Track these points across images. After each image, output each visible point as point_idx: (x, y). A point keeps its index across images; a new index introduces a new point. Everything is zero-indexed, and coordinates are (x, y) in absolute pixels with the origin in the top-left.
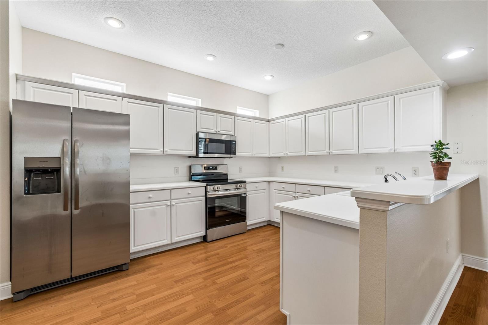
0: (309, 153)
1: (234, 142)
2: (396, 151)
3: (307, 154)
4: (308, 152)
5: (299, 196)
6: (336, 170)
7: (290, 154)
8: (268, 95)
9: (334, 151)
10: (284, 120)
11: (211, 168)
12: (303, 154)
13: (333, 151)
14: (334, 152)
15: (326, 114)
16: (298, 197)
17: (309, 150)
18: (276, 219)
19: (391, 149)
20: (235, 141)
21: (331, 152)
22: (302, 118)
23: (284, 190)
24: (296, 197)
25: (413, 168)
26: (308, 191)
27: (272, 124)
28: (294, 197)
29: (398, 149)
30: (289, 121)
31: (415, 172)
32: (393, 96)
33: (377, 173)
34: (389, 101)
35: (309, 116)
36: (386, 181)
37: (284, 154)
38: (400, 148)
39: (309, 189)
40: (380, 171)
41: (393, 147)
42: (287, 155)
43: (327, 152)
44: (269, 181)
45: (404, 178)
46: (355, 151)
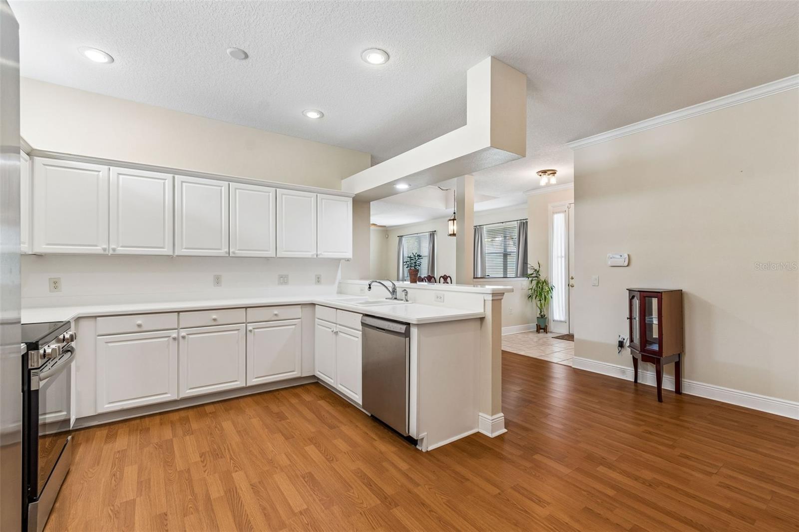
0: (181, 251)
2: (318, 257)
3: (176, 254)
4: (182, 248)
6: (218, 281)
7: (121, 250)
9: (238, 252)
10: (105, 168)
12: (167, 251)
15: (223, 188)
16: (186, 336)
17: (184, 246)
18: (107, 406)
19: (313, 255)
21: (234, 253)
22: (165, 179)
23: (140, 329)
24: (181, 338)
25: (316, 275)
26: (213, 321)
27: (44, 165)
28: (174, 339)
29: (321, 254)
30: (121, 177)
31: (318, 280)
32: (316, 194)
33: (280, 283)
34: (311, 198)
35: (183, 180)
36: (370, 288)
37: (105, 250)
38: (323, 253)
39: (214, 317)
40: (283, 280)
41: (315, 252)
42: (111, 252)
43: (226, 253)
44: (79, 317)
45: (393, 284)
46: (271, 253)
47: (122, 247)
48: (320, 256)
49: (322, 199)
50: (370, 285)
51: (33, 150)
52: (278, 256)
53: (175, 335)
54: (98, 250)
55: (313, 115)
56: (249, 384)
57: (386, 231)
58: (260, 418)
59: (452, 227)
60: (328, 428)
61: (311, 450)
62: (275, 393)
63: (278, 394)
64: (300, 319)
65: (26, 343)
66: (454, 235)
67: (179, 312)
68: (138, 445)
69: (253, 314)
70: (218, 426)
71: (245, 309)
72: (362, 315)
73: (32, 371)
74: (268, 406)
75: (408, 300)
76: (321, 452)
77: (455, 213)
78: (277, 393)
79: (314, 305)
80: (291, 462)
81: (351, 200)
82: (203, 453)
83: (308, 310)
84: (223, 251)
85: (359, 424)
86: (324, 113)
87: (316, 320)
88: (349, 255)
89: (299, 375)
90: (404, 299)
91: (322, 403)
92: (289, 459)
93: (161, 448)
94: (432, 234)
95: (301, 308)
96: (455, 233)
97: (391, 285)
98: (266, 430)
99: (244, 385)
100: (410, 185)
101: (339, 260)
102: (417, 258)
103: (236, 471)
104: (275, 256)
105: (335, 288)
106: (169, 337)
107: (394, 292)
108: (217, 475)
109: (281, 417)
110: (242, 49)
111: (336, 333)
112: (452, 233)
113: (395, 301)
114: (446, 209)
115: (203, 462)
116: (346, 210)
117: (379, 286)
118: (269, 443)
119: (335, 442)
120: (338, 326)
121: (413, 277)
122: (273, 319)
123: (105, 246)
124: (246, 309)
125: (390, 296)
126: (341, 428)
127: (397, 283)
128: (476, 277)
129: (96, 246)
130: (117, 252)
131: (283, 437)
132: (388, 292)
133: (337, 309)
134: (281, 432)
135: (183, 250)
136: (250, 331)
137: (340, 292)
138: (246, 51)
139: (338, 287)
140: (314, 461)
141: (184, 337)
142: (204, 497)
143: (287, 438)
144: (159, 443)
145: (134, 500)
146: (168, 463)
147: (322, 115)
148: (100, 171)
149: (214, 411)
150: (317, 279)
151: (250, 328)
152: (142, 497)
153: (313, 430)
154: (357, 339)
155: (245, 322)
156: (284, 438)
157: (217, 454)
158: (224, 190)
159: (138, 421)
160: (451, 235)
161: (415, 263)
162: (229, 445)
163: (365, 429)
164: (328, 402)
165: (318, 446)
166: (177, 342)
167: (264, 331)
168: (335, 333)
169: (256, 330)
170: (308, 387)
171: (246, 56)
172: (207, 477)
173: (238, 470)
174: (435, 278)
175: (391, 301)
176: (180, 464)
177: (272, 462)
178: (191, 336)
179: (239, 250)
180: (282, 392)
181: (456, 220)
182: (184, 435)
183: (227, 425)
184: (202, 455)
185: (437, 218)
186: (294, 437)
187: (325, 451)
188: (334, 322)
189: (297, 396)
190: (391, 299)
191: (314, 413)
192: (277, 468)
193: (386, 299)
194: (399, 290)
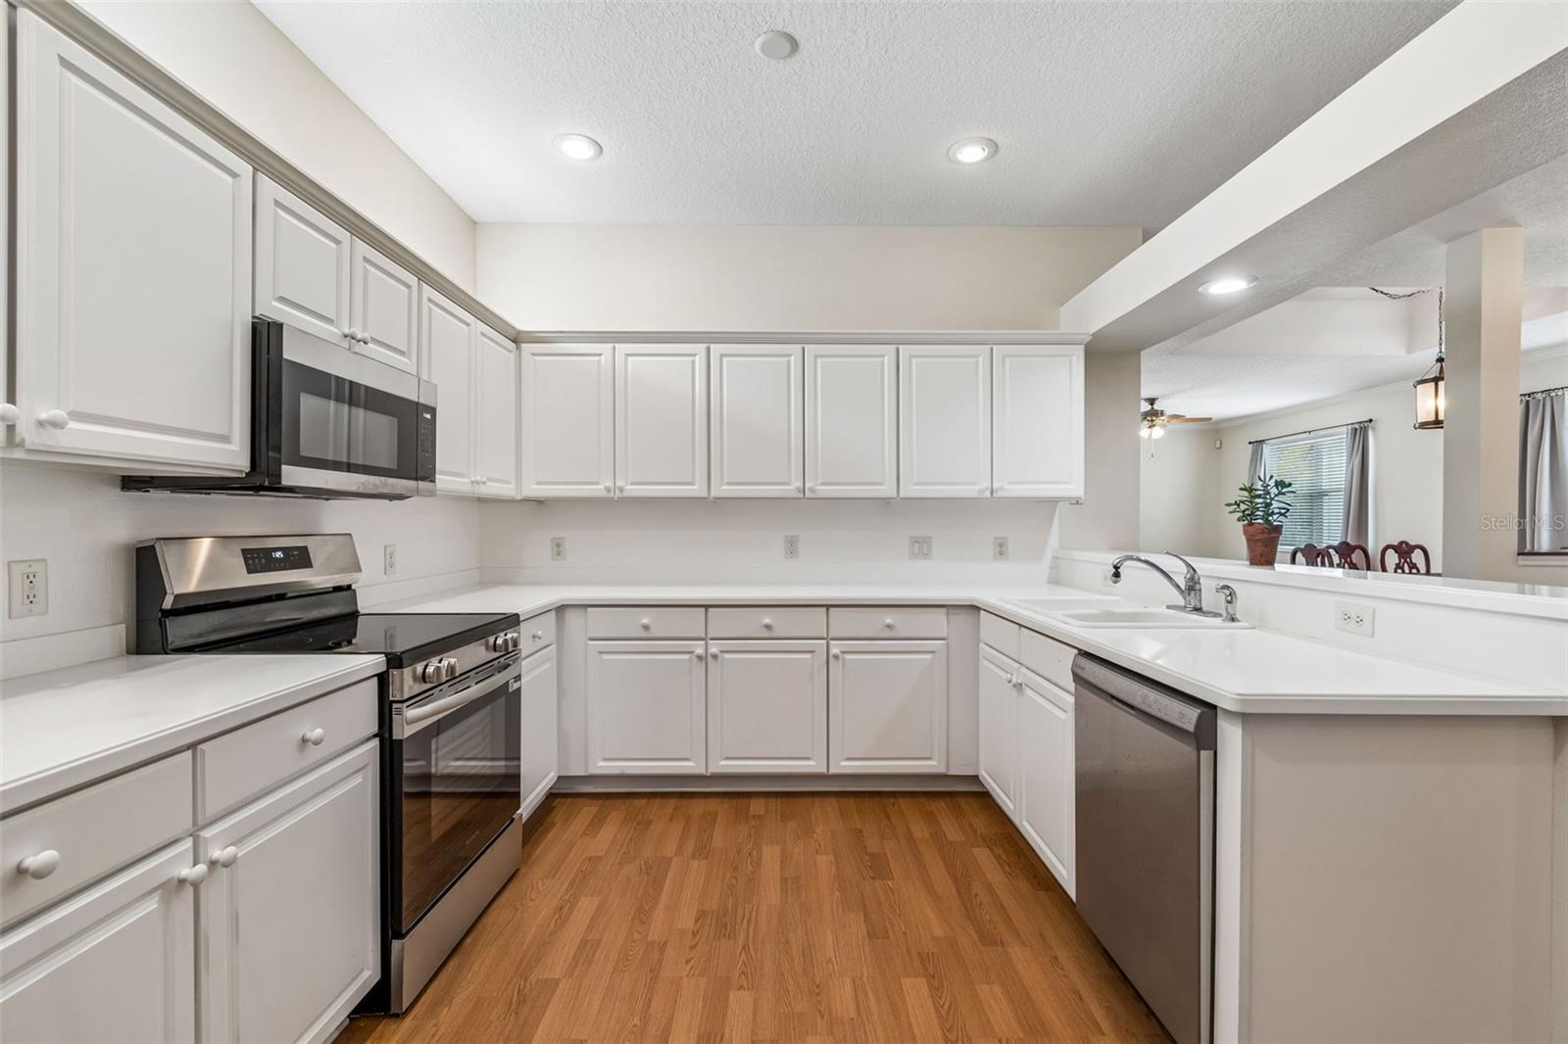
0: (721, 490)
1: (428, 416)
2: (995, 495)
3: (713, 494)
4: (722, 485)
5: (722, 652)
6: (792, 547)
7: (632, 490)
8: (475, 223)
9: (822, 487)
10: (602, 348)
11: (279, 554)
12: (697, 489)
13: (819, 488)
14: (822, 490)
15: (793, 359)
16: (719, 654)
17: (726, 480)
18: (601, 764)
19: (981, 491)
20: (433, 411)
21: (812, 490)
22: (695, 355)
23: (646, 634)
24: (710, 658)
25: (996, 538)
26: (765, 629)
27: (533, 354)
28: (699, 657)
29: (1001, 488)
30: (630, 359)
31: (1001, 550)
32: (989, 347)
33: (914, 556)
34: (978, 356)
35: (724, 353)
36: (1117, 575)
37: (608, 490)
38: (1006, 486)
39: (767, 621)
40: (921, 547)
41: (989, 484)
42: (618, 494)
43: (798, 489)
44: (562, 606)
45: (1189, 565)
46: (887, 490)
47: (632, 484)
48: (1000, 494)
49: (1004, 357)
50: (1116, 568)
51: (519, 332)
52: (902, 495)
53: (700, 651)
54: (598, 490)
55: (972, 154)
56: (833, 771)
57: (1213, 433)
58: (836, 858)
59: (1429, 402)
60: (976, 938)
61: (915, 991)
62: (886, 800)
63: (893, 805)
64: (943, 639)
65: (386, 654)
66: (1437, 423)
67: (707, 607)
68: (621, 852)
69: (841, 622)
70: (755, 853)
71: (825, 609)
72: (1076, 651)
73: (395, 706)
74: (861, 831)
75: (1238, 616)
76: (937, 1011)
77: (1440, 360)
78: (892, 800)
79: (974, 608)
80: (859, 1013)
81: (1080, 351)
82: (704, 911)
83: (962, 620)
84: (791, 489)
85: (1062, 954)
86: (997, 140)
87: (982, 645)
88: (1076, 488)
89: (942, 770)
90: (1225, 614)
91: (982, 855)
92: (857, 1002)
93: (648, 875)
94: (1360, 432)
95: (947, 614)
96: (1441, 417)
97: (1184, 569)
98: (837, 893)
99: (822, 769)
100: (1256, 279)
101: (1052, 502)
102: (1274, 491)
103: (741, 988)
104: (895, 496)
105: (1043, 568)
106: (692, 652)
107: (1192, 586)
108: (703, 981)
109: (878, 868)
110: (780, 28)
111: (1019, 686)
112: (1432, 418)
113: (1195, 617)
114: (1409, 352)
115: (694, 934)
116: (1069, 376)
117: (1145, 569)
118: (829, 933)
119: (984, 990)
120: (1023, 670)
121: (1260, 548)
122: (882, 635)
123: (609, 484)
124: (828, 610)
125: (1181, 602)
126: (1010, 950)
127: (1203, 566)
128: (1528, 548)
129: (597, 483)
130: (626, 494)
131: (863, 926)
132: (1173, 589)
133: (1021, 625)
134: (866, 915)
135: (724, 487)
136: (836, 657)
137: (1055, 580)
138: (790, 30)
139: (1051, 568)
140: (913, 1033)
141: (715, 657)
142: (659, 1033)
143: (871, 935)
144: (650, 862)
145: (557, 982)
146: (642, 915)
147: (994, 147)
148: (600, 355)
149: (763, 813)
150: (999, 549)
151: (834, 651)
152: (570, 980)
153: (938, 932)
154: (1062, 715)
155: (825, 636)
156: (865, 932)
157: (726, 924)
158: (795, 361)
159: (643, 802)
160: (1424, 425)
161: (1268, 505)
162: (755, 908)
163: (1077, 979)
164: (998, 858)
165: (936, 990)
166: (704, 663)
167: (871, 660)
168: (1015, 686)
169: (848, 657)
170: (962, 801)
171: (794, 44)
172: (685, 979)
173: (745, 985)
174: (1365, 552)
175: (1183, 615)
176: (657, 929)
177: (818, 994)
178: (727, 656)
179: (823, 484)
180: (902, 801)
181: (1442, 379)
182: (694, 857)
183: (771, 855)
184: (701, 916)
185: (1374, 385)
186: (888, 937)
187: (948, 1013)
188: (1015, 657)
189: (930, 818)
190: (1183, 608)
191: (955, 880)
192: (822, 1017)
193: (1168, 607)
194: (1207, 587)
